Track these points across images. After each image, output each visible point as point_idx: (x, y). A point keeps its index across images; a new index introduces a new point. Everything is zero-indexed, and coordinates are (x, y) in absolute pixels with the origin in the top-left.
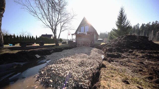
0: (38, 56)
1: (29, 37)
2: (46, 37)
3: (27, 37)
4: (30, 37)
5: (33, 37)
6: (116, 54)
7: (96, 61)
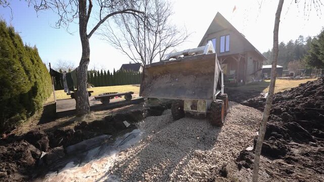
0: (127, 124)
1: (103, 73)
2: (130, 70)
3: (100, 73)
4: (105, 72)
5: (108, 72)
6: (275, 147)
7: (230, 150)
